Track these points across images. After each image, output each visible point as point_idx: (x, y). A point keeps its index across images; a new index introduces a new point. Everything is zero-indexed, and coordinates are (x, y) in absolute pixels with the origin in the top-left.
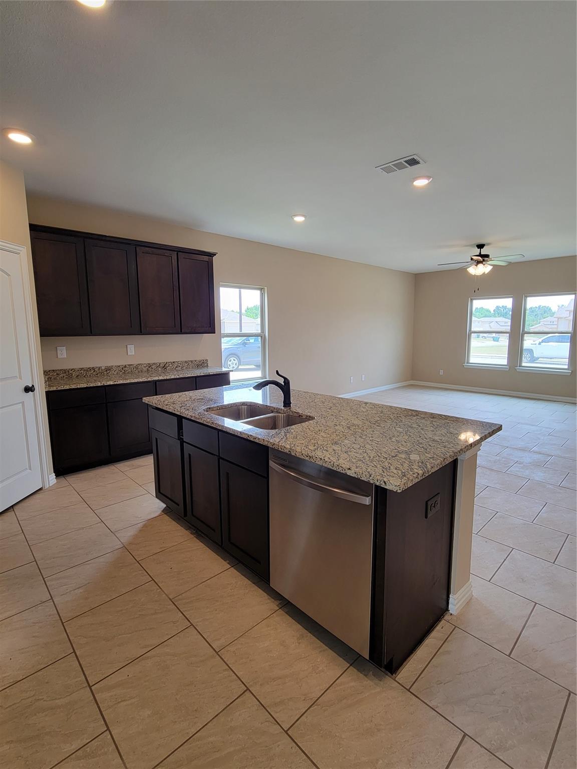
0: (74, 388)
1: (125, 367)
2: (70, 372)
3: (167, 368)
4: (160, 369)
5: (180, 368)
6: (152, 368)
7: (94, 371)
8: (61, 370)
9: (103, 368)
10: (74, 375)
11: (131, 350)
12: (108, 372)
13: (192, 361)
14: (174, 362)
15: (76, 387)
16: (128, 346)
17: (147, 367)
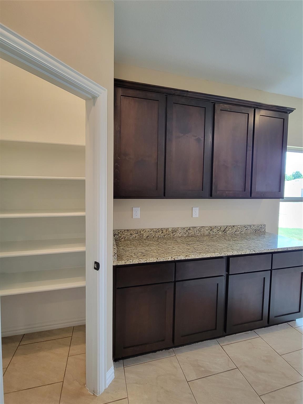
0: (143, 263)
1: (189, 229)
2: (142, 232)
3: (227, 232)
4: (220, 233)
5: (239, 232)
6: (213, 232)
7: (162, 233)
8: (134, 230)
9: (170, 230)
10: (144, 235)
11: (196, 212)
12: (174, 233)
13: (250, 226)
14: (234, 226)
15: (146, 262)
16: (193, 208)
17: (209, 231)
